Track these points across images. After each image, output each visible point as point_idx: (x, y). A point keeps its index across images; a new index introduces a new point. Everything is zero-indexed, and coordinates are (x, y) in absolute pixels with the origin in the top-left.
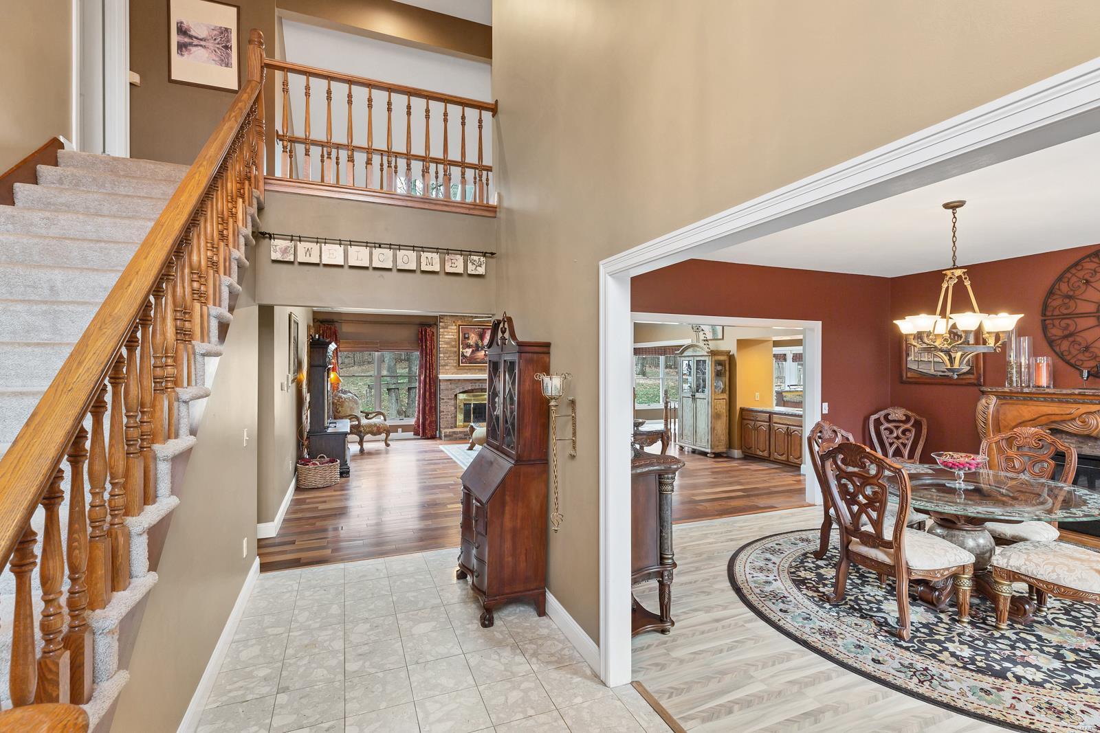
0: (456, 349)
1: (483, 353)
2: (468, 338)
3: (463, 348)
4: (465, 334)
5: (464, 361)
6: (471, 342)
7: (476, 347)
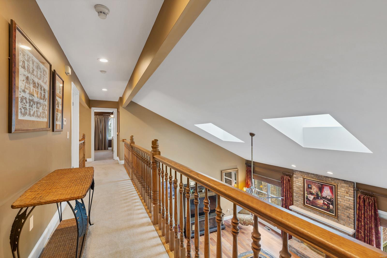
0: (302, 193)
1: (322, 201)
2: (311, 188)
3: (308, 194)
4: (309, 185)
5: (308, 202)
6: (313, 191)
7: (317, 196)
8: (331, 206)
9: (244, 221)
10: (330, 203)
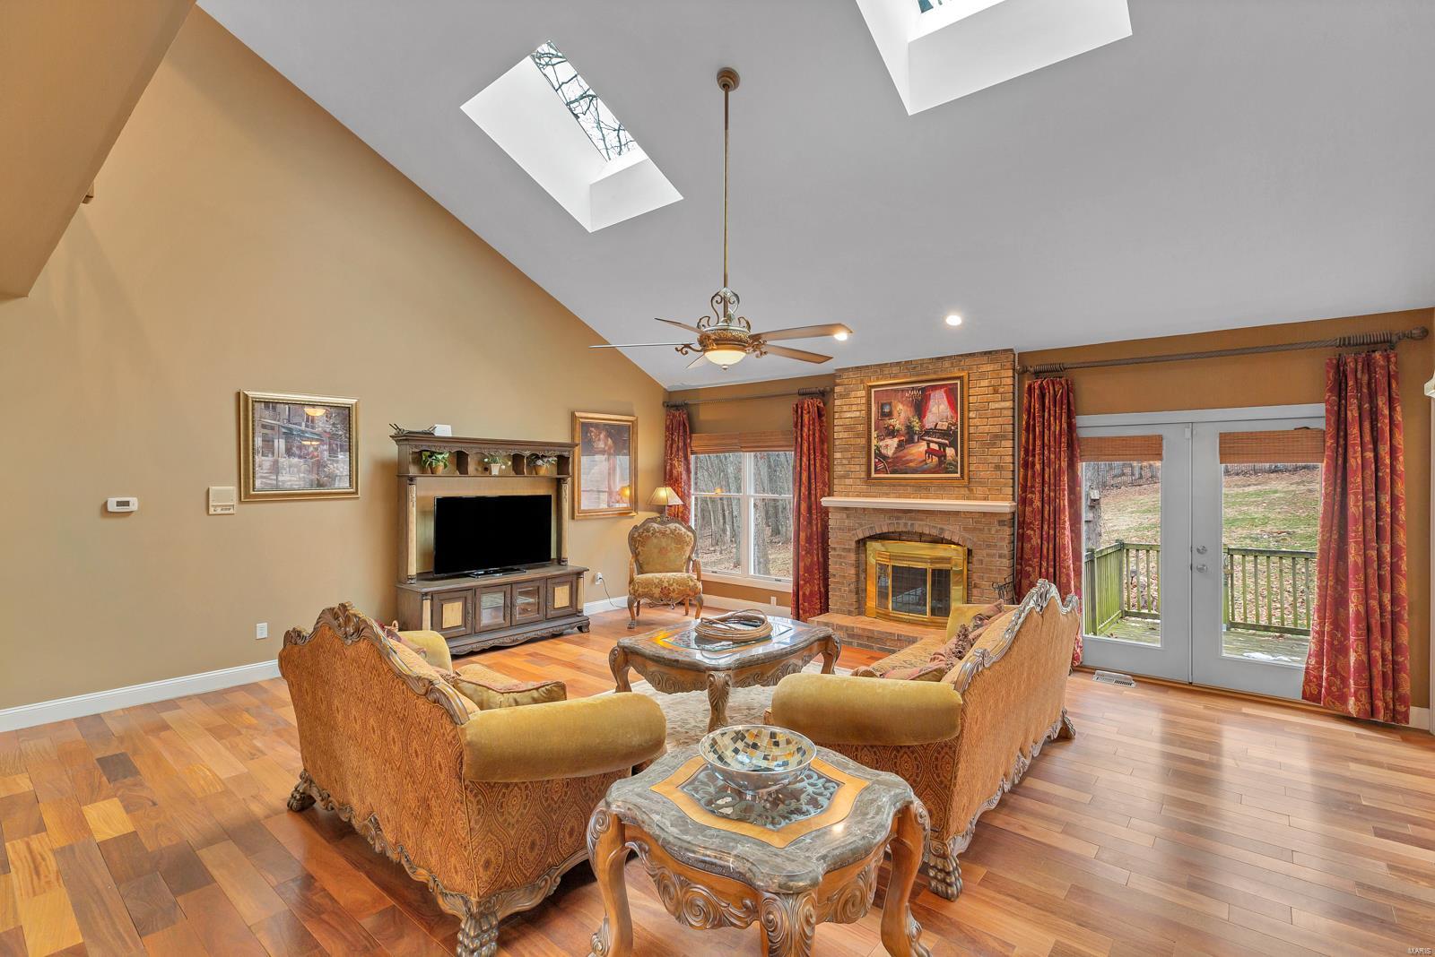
0: (863, 441)
1: (923, 447)
2: (890, 415)
3: (880, 438)
4: (883, 405)
5: (881, 466)
6: (897, 423)
7: (908, 433)
8: (950, 452)
9: (666, 584)
10: (947, 442)
